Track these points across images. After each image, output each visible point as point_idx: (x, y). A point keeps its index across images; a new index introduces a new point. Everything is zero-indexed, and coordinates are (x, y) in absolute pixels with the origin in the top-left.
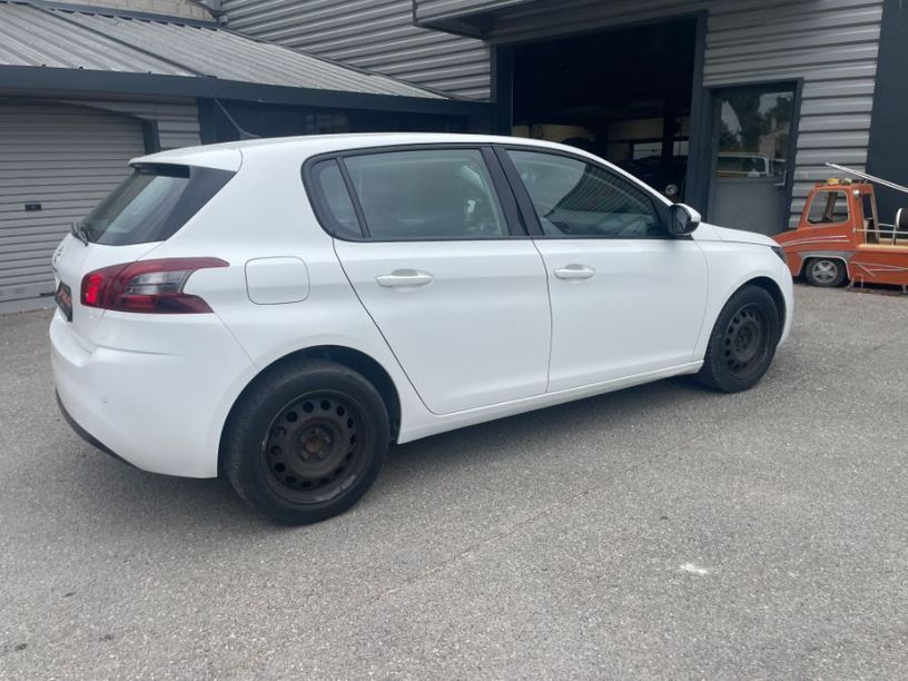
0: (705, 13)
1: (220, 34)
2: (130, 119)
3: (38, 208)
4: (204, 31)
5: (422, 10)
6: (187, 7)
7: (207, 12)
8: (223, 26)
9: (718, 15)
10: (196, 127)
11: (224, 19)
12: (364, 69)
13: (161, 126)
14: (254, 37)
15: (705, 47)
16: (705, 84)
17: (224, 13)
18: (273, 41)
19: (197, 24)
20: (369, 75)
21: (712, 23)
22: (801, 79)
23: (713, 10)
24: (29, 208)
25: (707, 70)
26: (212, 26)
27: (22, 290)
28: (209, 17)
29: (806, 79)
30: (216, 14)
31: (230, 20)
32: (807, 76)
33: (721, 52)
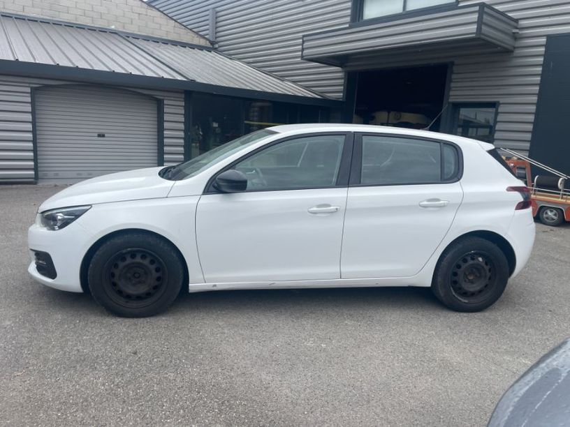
0: (453, 64)
1: (213, 54)
2: (152, 98)
3: (103, 136)
4: (205, 52)
5: (306, 52)
6: (198, 39)
7: (208, 42)
8: (215, 50)
9: (458, 65)
10: (183, 104)
11: (216, 46)
12: (281, 78)
13: (165, 102)
14: (230, 57)
15: (451, 81)
16: (450, 100)
17: (217, 43)
18: (239, 59)
19: (201, 48)
20: (283, 81)
21: (455, 69)
22: (498, 102)
23: (456, 62)
24: (99, 136)
25: (452, 93)
26: (209, 50)
27: (80, 174)
28: (208, 45)
29: (501, 102)
30: (212, 43)
31: (220, 47)
32: (501, 101)
33: (459, 85)
